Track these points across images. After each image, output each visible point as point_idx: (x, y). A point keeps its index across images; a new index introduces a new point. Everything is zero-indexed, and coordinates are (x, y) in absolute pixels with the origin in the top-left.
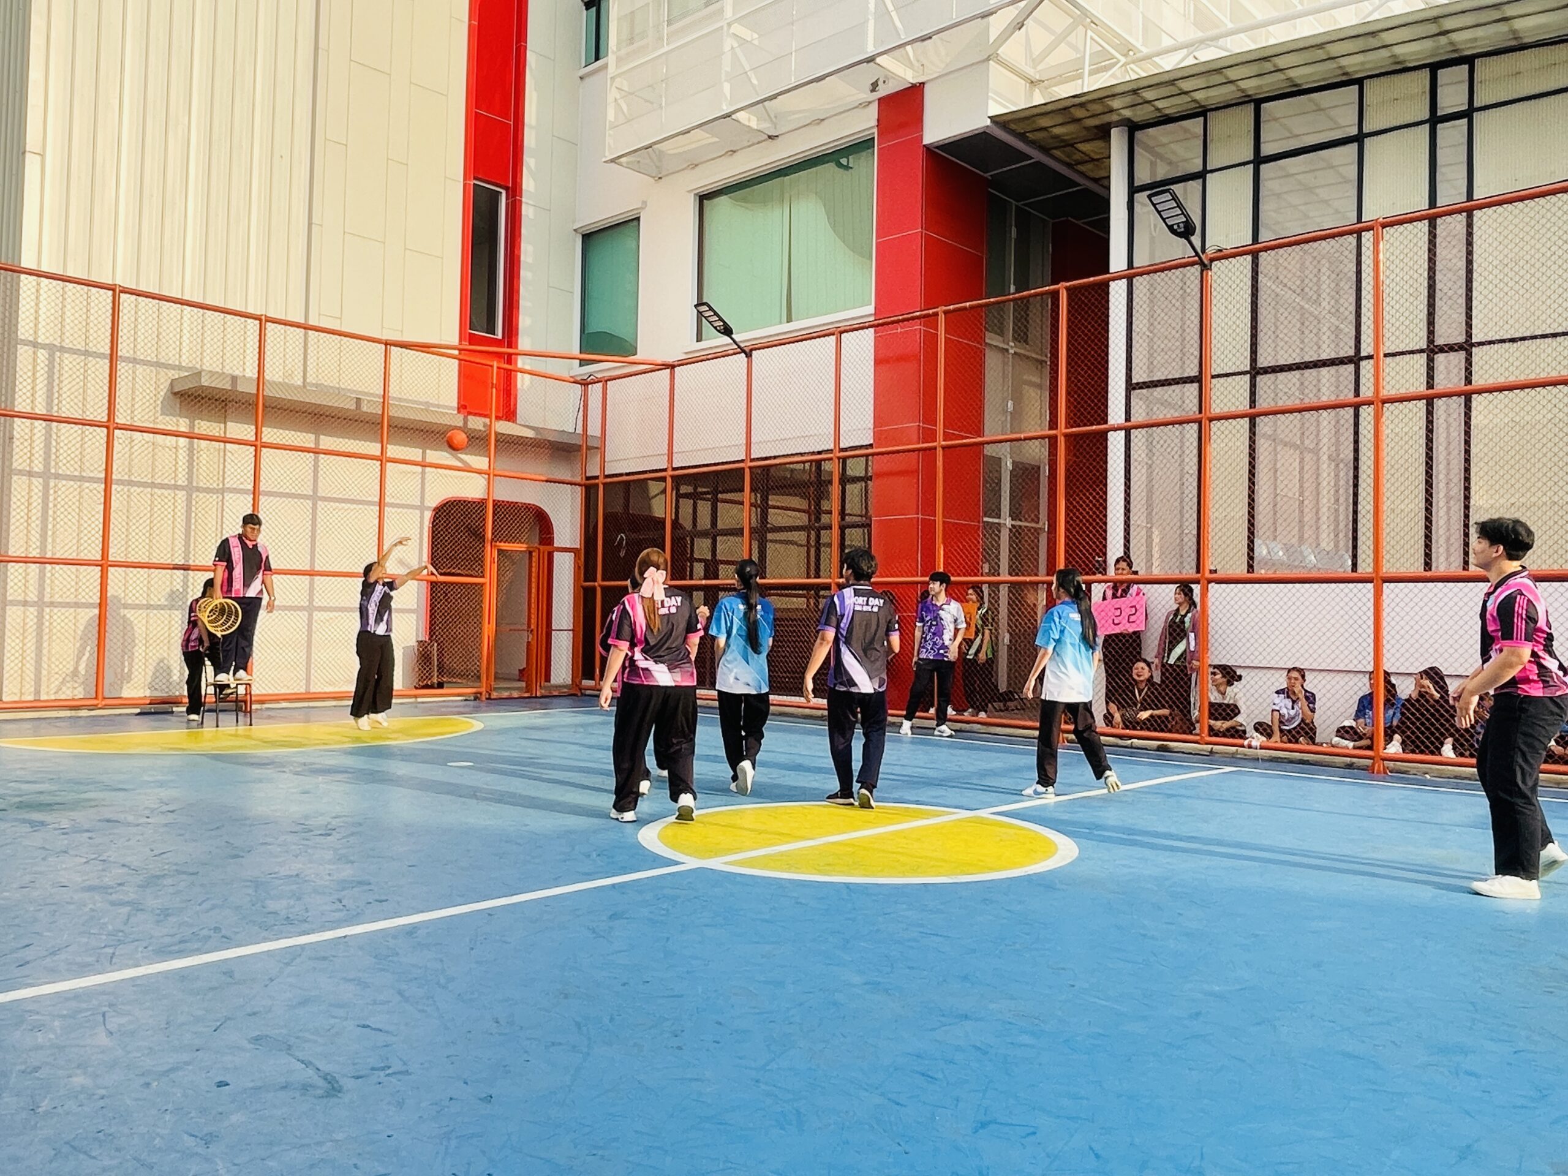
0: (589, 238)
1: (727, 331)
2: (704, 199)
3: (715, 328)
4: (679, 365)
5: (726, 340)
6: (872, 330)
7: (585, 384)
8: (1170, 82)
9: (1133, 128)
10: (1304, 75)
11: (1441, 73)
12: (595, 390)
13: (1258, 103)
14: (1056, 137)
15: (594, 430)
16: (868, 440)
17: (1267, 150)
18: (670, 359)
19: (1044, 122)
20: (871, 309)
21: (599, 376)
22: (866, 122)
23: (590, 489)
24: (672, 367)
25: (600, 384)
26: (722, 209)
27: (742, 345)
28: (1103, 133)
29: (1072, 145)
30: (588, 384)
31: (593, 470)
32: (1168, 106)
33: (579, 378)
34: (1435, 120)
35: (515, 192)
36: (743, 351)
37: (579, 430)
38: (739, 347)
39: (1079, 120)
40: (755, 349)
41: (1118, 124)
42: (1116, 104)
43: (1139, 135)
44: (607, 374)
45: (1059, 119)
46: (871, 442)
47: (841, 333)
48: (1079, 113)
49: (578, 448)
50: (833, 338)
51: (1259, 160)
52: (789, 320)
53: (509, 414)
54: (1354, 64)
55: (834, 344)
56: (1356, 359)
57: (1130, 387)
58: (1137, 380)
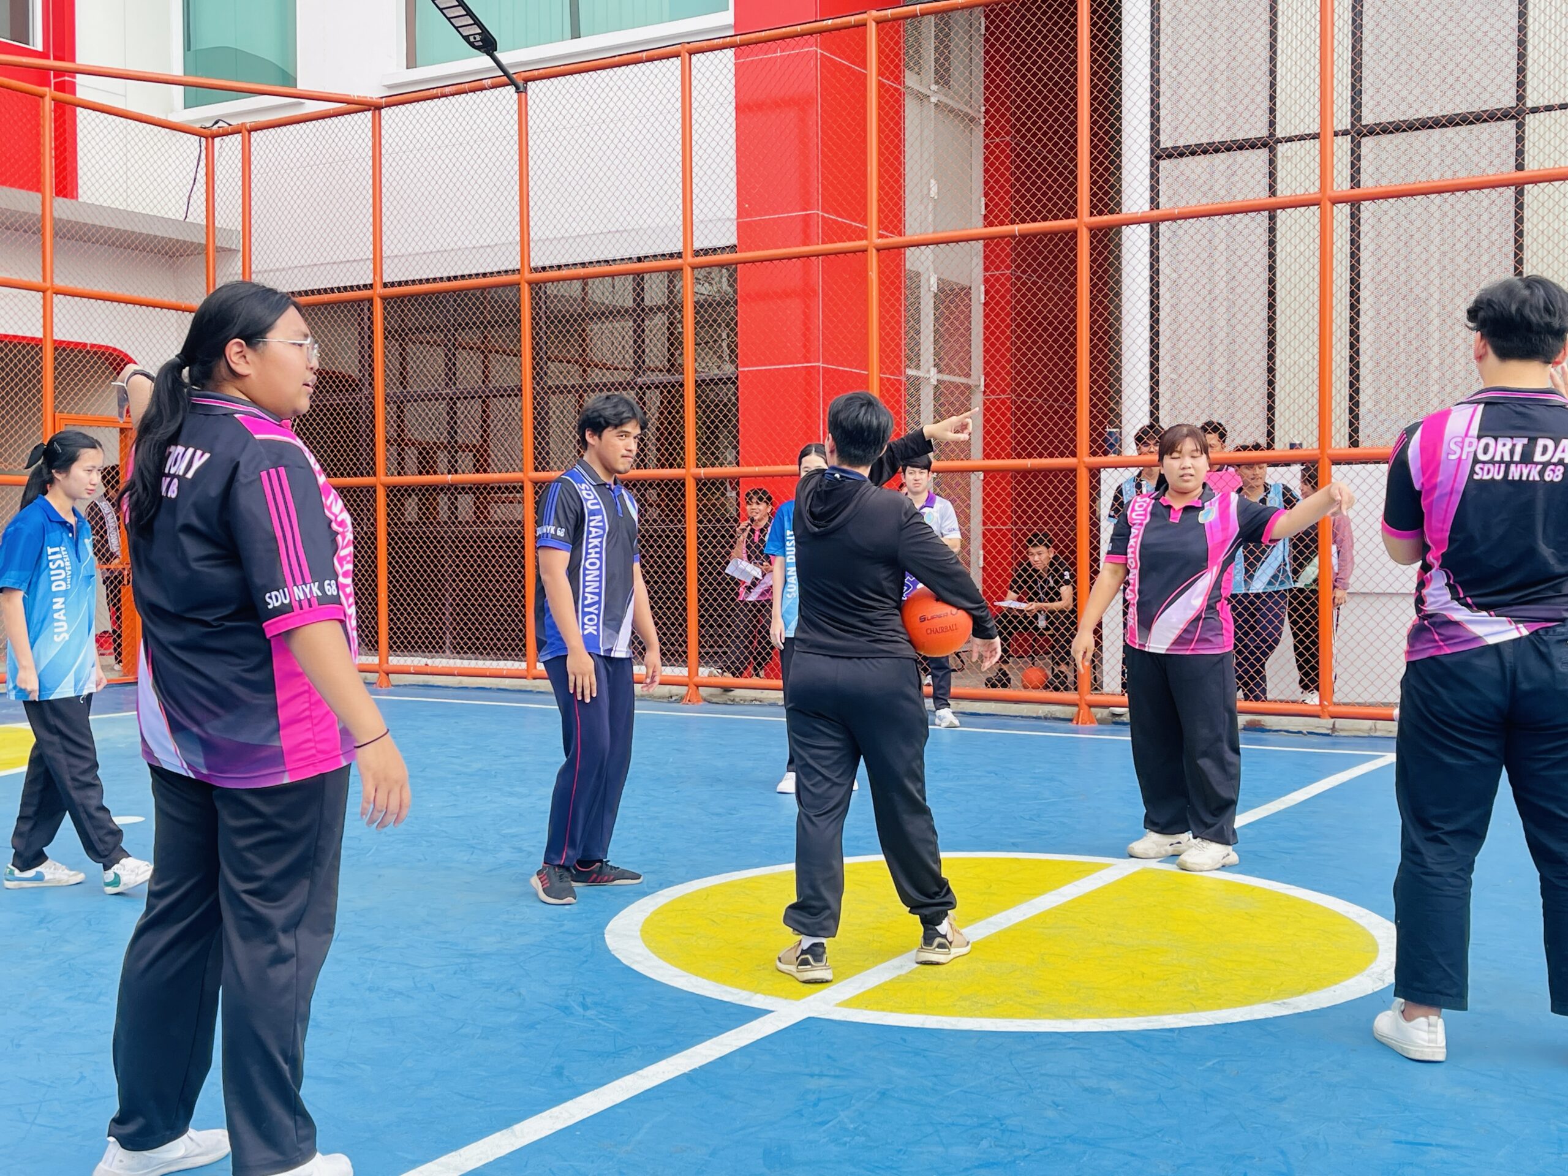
1: (487, 44)
3: (466, 38)
4: (389, 106)
5: (485, 61)
6: (730, 53)
7: (209, 135)
12: (228, 149)
15: (228, 217)
16: (730, 238)
18: (373, 92)
20: (727, 17)
21: (235, 122)
24: (375, 108)
25: (239, 137)
27: (511, 71)
30: (214, 137)
33: (197, 126)
36: (512, 82)
37: (198, 215)
38: (506, 74)
40: (534, 79)
44: (249, 120)
46: (733, 240)
47: (691, 53)
50: (677, 62)
52: (576, 34)
53: (66, 185)
55: (678, 73)
56: (1517, 114)
57: (1158, 154)
58: (1166, 142)
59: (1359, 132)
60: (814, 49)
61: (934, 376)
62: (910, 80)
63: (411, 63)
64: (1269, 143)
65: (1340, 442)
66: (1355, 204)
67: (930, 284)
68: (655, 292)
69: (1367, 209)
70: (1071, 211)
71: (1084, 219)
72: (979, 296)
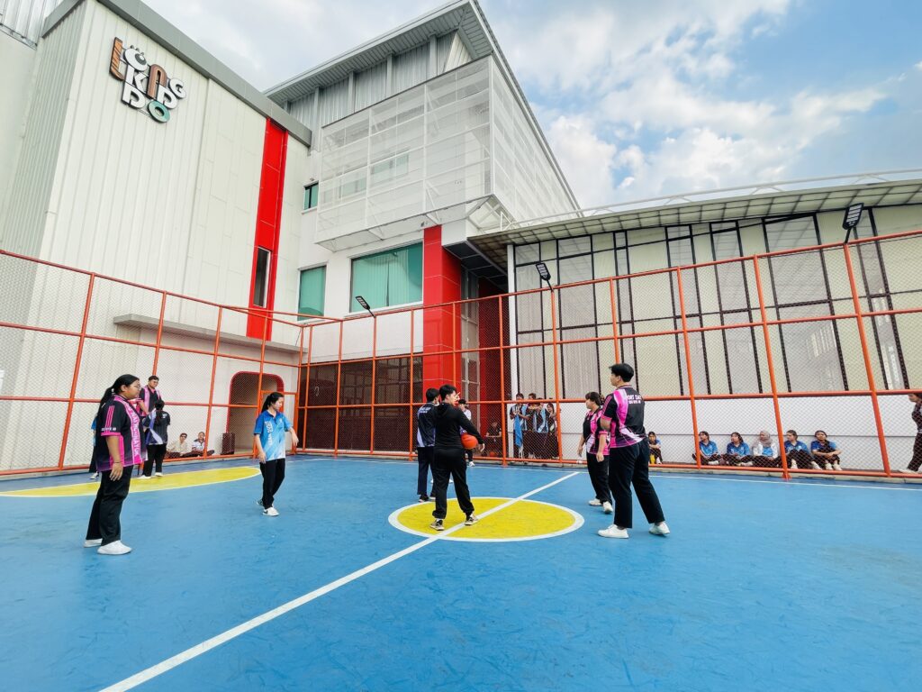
0: (303, 272)
1: (368, 308)
2: (353, 260)
3: (363, 306)
4: (345, 321)
5: (367, 311)
6: (422, 310)
7: (303, 327)
8: (531, 231)
9: (515, 245)
10: (574, 232)
11: (616, 234)
12: (307, 330)
13: (557, 240)
14: (489, 247)
15: (306, 345)
16: (422, 350)
17: (561, 256)
18: (341, 318)
19: (485, 241)
20: (422, 302)
21: (309, 324)
22: (420, 237)
23: (303, 368)
24: (342, 321)
25: (310, 327)
26: (360, 265)
27: (373, 313)
28: (504, 247)
29: (492, 250)
31: (305, 361)
32: (529, 239)
33: (300, 325)
34: (616, 249)
35: (275, 252)
36: (373, 316)
37: (299, 345)
39: (497, 241)
40: (378, 315)
41: (510, 244)
42: (510, 236)
43: (517, 248)
44: (312, 324)
45: (491, 240)
47: (414, 310)
48: (498, 239)
49: (299, 352)
50: (410, 312)
51: (558, 259)
52: (388, 305)
53: (268, 338)
54: (590, 230)
55: (411, 314)
56: (595, 325)
57: (518, 333)
58: (519, 330)
59: (561, 329)
60: (441, 309)
61: (468, 382)
62: (462, 316)
63: (350, 311)
64: (542, 331)
65: (561, 398)
66: (561, 344)
67: (467, 361)
68: (404, 362)
69: (564, 345)
70: (499, 345)
71: (502, 346)
72: (478, 364)
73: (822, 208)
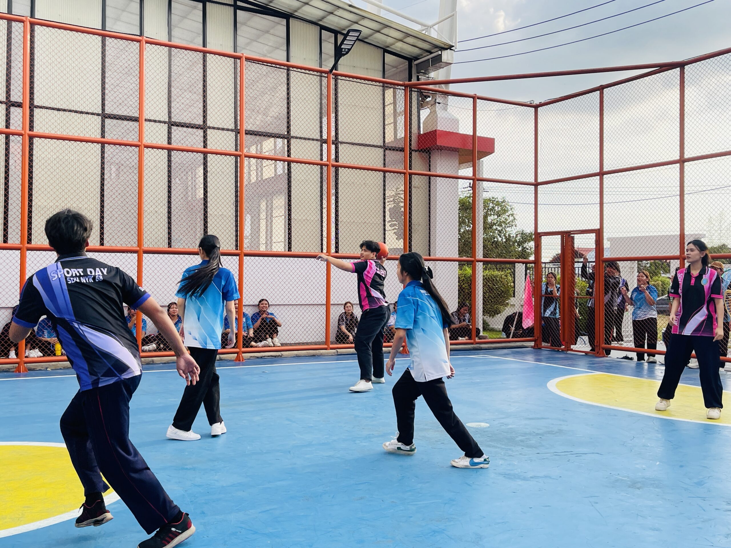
73: (296, 14)
